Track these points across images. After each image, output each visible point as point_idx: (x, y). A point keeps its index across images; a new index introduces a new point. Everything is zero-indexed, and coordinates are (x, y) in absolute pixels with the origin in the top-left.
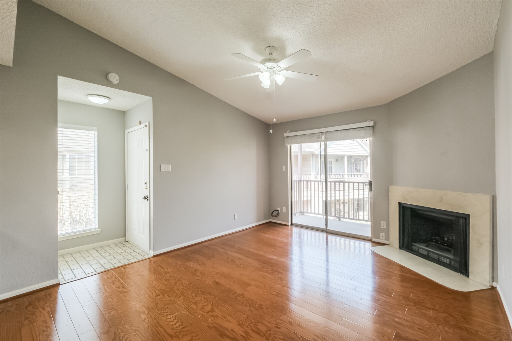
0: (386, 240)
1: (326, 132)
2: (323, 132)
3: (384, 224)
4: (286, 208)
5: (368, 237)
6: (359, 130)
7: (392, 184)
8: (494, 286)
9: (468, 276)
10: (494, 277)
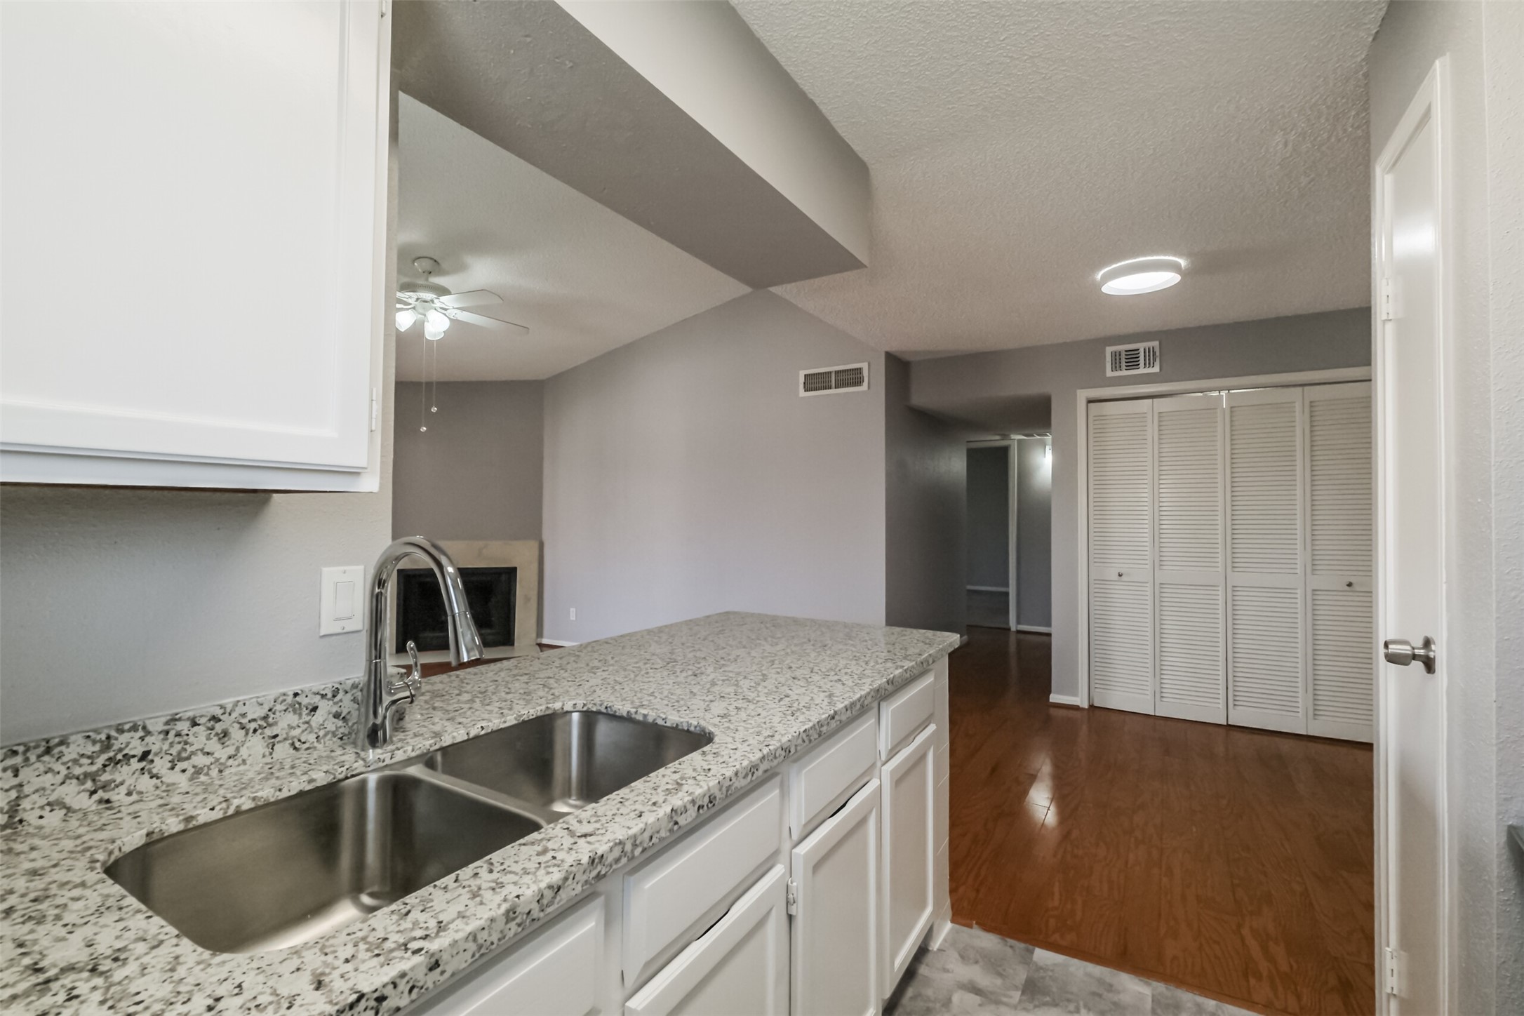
8: (539, 642)
9: (513, 644)
10: (540, 633)
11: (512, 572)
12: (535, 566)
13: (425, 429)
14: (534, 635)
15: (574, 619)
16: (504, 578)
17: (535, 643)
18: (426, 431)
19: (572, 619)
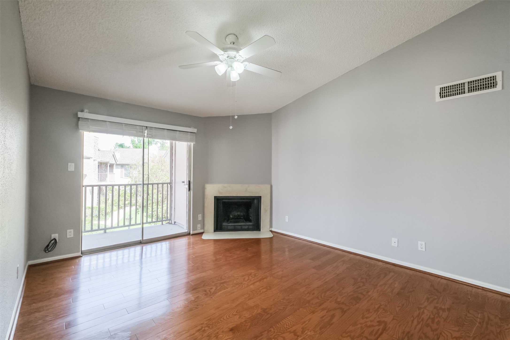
0: (201, 229)
1: (151, 128)
2: (146, 127)
3: (200, 216)
4: (74, 232)
5: (185, 232)
6: (186, 134)
7: (208, 183)
8: (271, 230)
9: (260, 230)
10: (271, 226)
11: (259, 199)
12: (269, 196)
13: (232, 127)
14: (269, 227)
15: (288, 221)
16: (256, 201)
17: (269, 231)
18: (232, 128)
19: (286, 221)
